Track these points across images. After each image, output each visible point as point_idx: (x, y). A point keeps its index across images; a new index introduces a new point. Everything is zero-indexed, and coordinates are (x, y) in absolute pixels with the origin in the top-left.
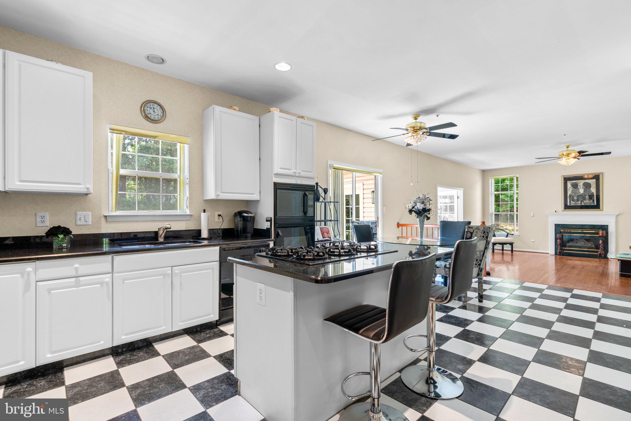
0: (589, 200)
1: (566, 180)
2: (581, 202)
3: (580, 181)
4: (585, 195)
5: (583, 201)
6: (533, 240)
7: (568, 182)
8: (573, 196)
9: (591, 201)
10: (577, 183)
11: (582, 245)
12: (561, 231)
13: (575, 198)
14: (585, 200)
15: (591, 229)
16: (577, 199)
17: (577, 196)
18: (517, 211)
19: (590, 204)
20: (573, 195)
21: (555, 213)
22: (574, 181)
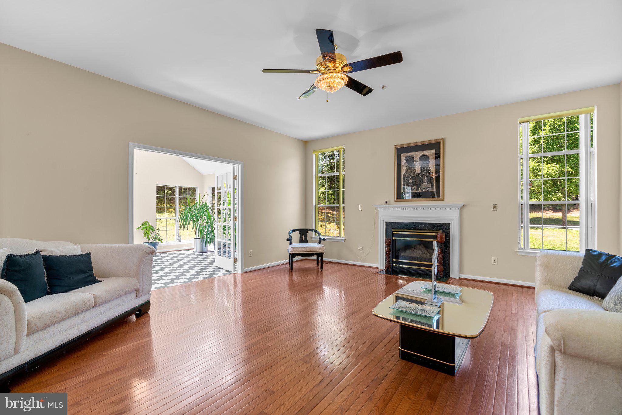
0: (427, 183)
1: (400, 150)
2: (418, 187)
3: (416, 153)
4: (423, 176)
5: (420, 186)
6: (360, 248)
7: (402, 155)
8: (408, 178)
9: (430, 185)
10: (413, 157)
11: (419, 256)
12: (394, 233)
13: (411, 181)
14: (423, 184)
15: (429, 230)
16: (412, 182)
17: (413, 177)
18: (343, 203)
19: (428, 190)
20: (408, 175)
21: (386, 205)
22: (409, 154)
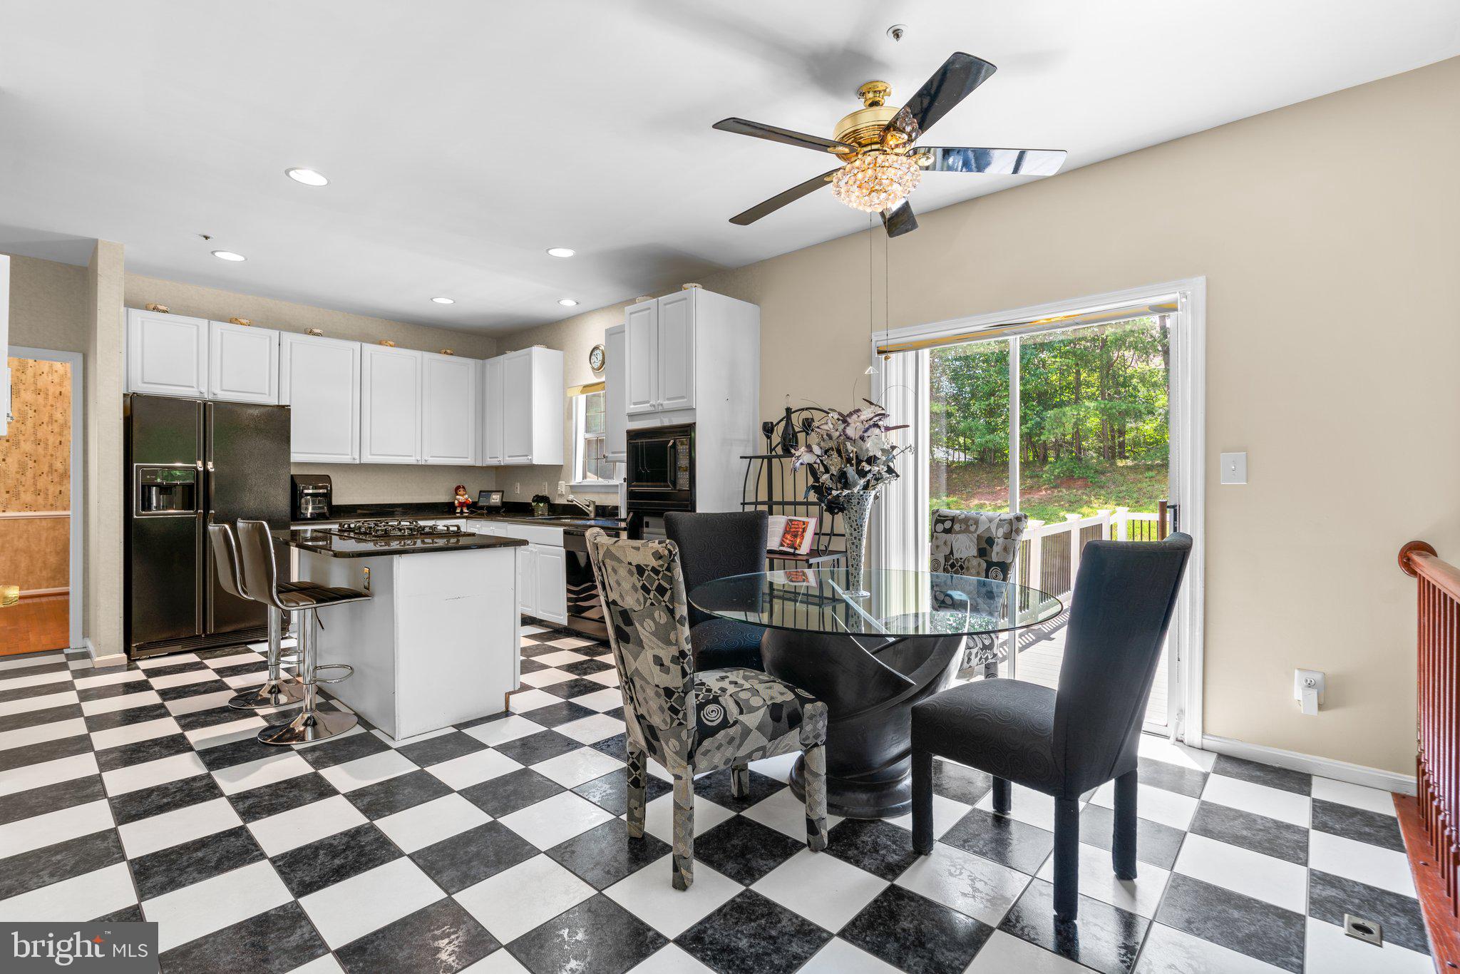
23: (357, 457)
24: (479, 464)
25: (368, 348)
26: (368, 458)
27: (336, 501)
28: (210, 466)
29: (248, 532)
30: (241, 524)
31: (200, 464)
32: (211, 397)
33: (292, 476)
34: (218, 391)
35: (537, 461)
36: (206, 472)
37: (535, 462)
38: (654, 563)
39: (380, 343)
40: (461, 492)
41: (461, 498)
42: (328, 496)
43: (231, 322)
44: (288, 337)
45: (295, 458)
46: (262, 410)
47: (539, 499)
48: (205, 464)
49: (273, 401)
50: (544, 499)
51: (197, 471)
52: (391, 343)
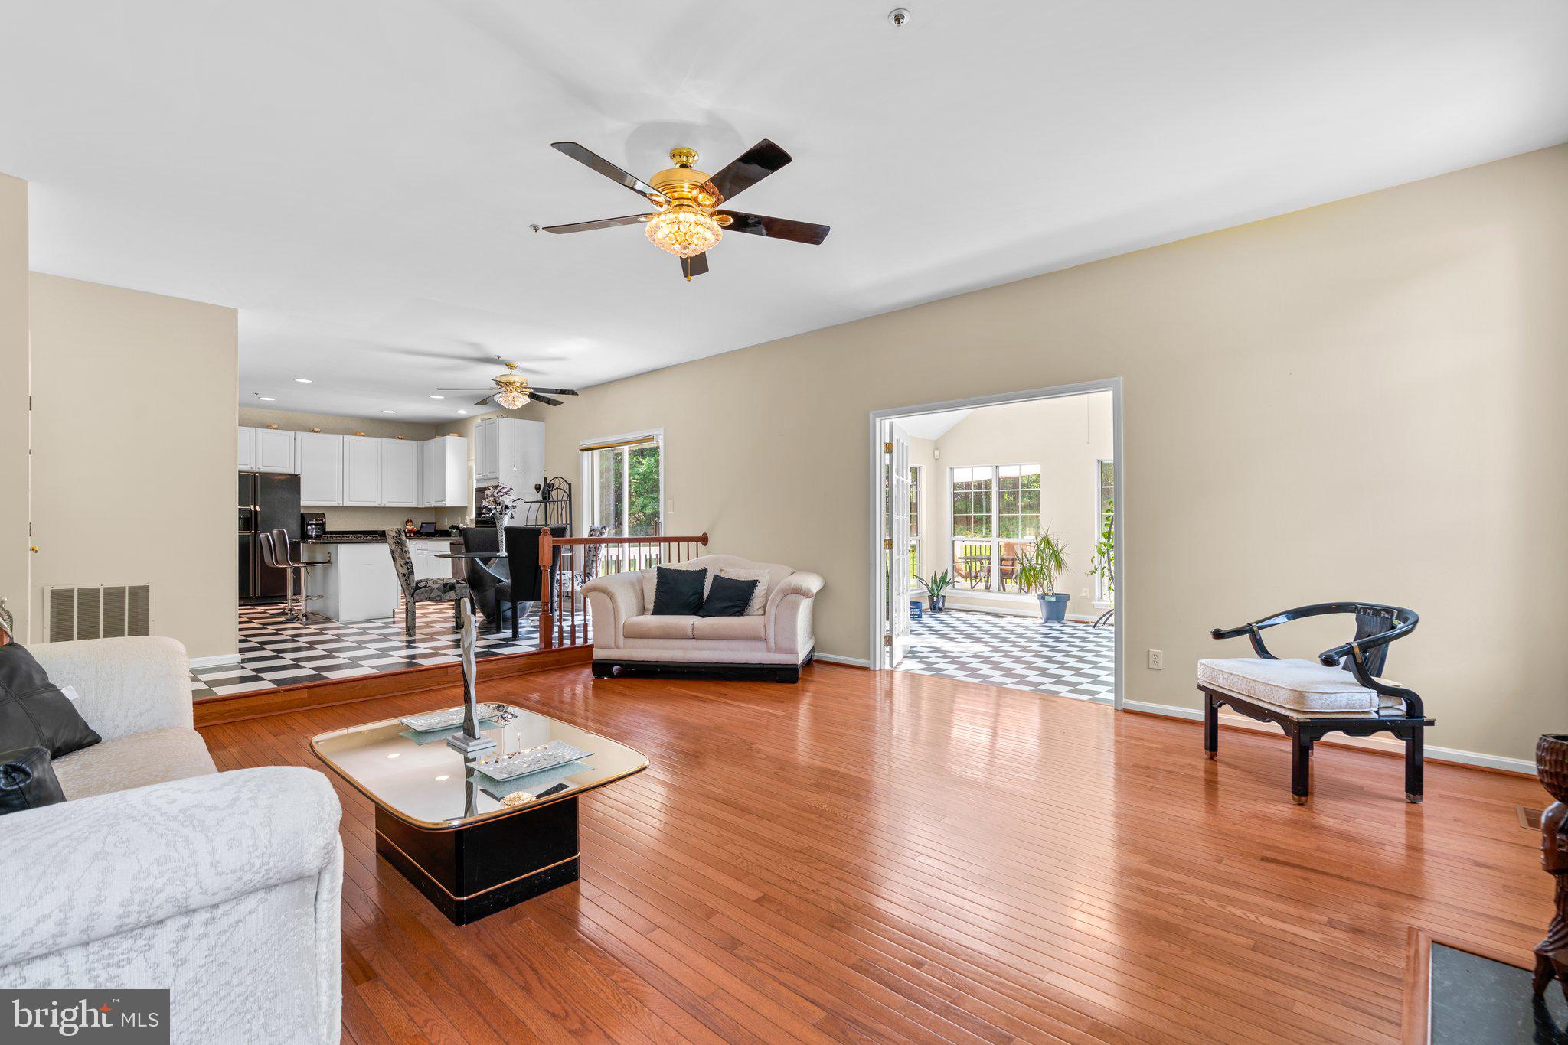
23: (341, 502)
24: (420, 506)
25: (348, 438)
26: (348, 503)
27: (328, 529)
28: (258, 508)
29: (278, 535)
30: (275, 532)
31: (252, 507)
32: (257, 471)
33: (302, 514)
34: (261, 467)
35: (449, 504)
36: (256, 511)
37: (448, 505)
38: (395, 535)
39: (356, 435)
40: (410, 523)
41: (410, 528)
42: (323, 525)
43: (268, 428)
44: (299, 434)
45: (303, 503)
46: (284, 477)
47: (453, 527)
48: (255, 507)
49: (291, 471)
50: (456, 527)
51: (251, 511)
52: (363, 434)
